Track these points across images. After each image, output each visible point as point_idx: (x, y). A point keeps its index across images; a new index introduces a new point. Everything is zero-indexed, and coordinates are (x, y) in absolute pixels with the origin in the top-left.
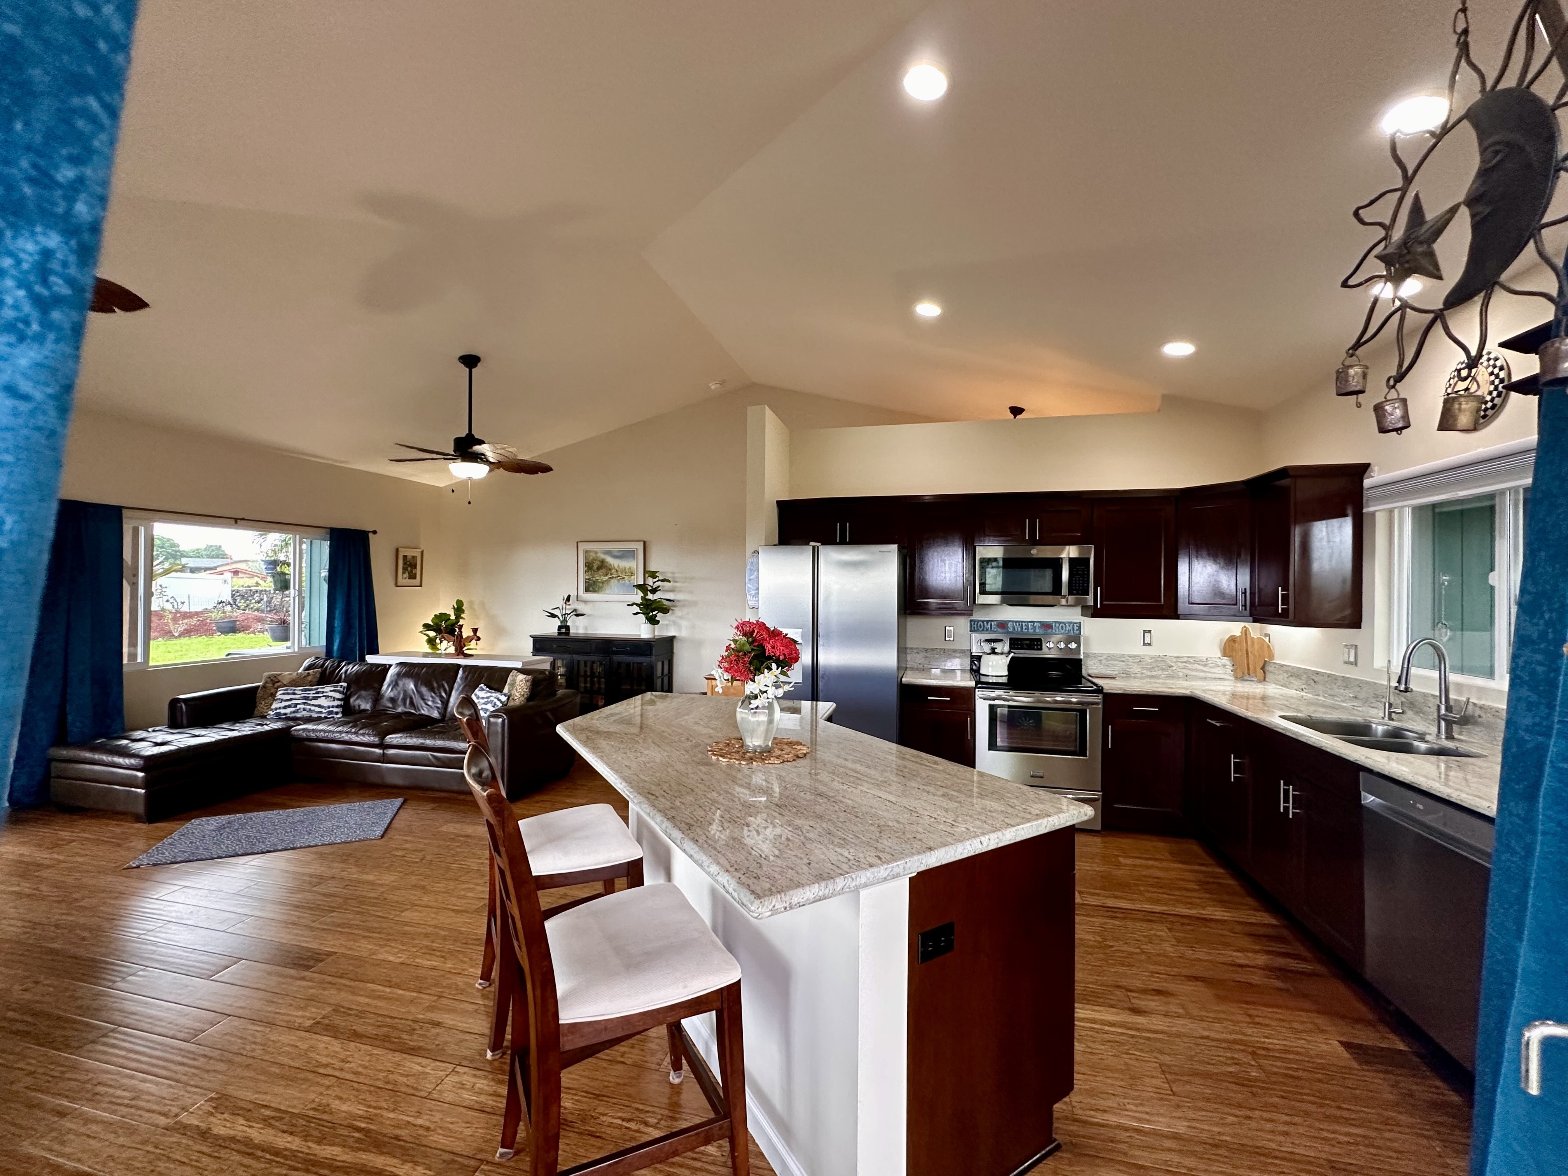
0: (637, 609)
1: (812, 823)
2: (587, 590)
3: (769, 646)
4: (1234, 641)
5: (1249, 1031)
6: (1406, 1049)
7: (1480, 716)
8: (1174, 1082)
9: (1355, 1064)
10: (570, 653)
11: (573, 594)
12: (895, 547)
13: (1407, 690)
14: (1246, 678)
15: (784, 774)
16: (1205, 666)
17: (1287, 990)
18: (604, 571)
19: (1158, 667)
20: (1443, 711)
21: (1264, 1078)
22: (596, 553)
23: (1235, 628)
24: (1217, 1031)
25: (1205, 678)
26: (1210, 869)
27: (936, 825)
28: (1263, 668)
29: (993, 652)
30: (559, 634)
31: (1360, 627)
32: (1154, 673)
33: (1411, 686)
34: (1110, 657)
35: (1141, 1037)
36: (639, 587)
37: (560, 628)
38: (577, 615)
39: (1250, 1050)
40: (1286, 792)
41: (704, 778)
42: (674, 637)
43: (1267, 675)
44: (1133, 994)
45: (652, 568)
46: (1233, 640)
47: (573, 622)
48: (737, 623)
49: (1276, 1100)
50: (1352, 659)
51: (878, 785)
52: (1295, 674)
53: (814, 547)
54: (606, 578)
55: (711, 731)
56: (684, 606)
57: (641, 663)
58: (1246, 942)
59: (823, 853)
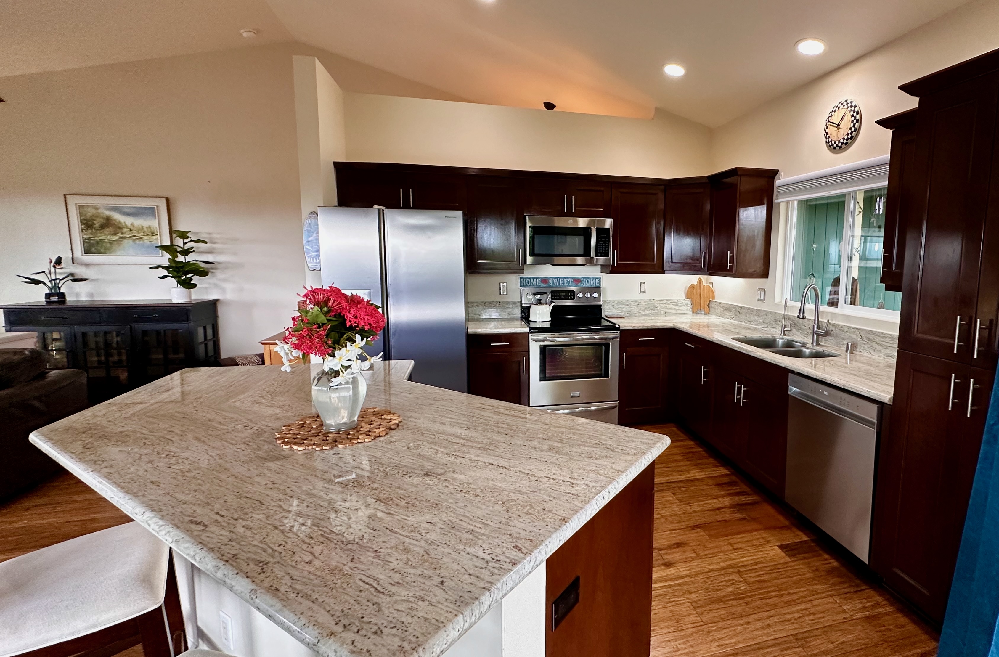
0: (165, 273)
1: (428, 517)
2: (87, 251)
3: (350, 316)
4: (694, 288)
5: (733, 556)
6: (808, 539)
7: (832, 330)
8: (702, 614)
9: (788, 559)
10: (69, 324)
11: (66, 256)
12: (460, 213)
13: (803, 317)
14: (698, 312)
15: (379, 454)
16: (676, 305)
17: (744, 519)
18: (111, 229)
19: (649, 308)
20: (816, 329)
21: (748, 588)
22: (97, 208)
23: (693, 279)
24: (718, 562)
25: (676, 314)
26: (685, 443)
27: (557, 488)
28: (708, 306)
29: (539, 302)
30: (49, 302)
31: (768, 278)
32: (647, 312)
33: (805, 315)
34: (620, 302)
35: (674, 585)
36: (164, 248)
37: (48, 296)
38: (75, 280)
39: (736, 570)
40: (739, 389)
41: (276, 478)
42: (217, 300)
43: (711, 310)
44: (663, 552)
45: (181, 227)
46: (692, 287)
47: (70, 288)
48: (305, 292)
49: (758, 603)
50: (762, 298)
51: (485, 449)
52: (728, 308)
53: (379, 210)
54: (115, 238)
55: (278, 411)
56: (226, 268)
57: (176, 330)
58: (716, 491)
59: (455, 561)
